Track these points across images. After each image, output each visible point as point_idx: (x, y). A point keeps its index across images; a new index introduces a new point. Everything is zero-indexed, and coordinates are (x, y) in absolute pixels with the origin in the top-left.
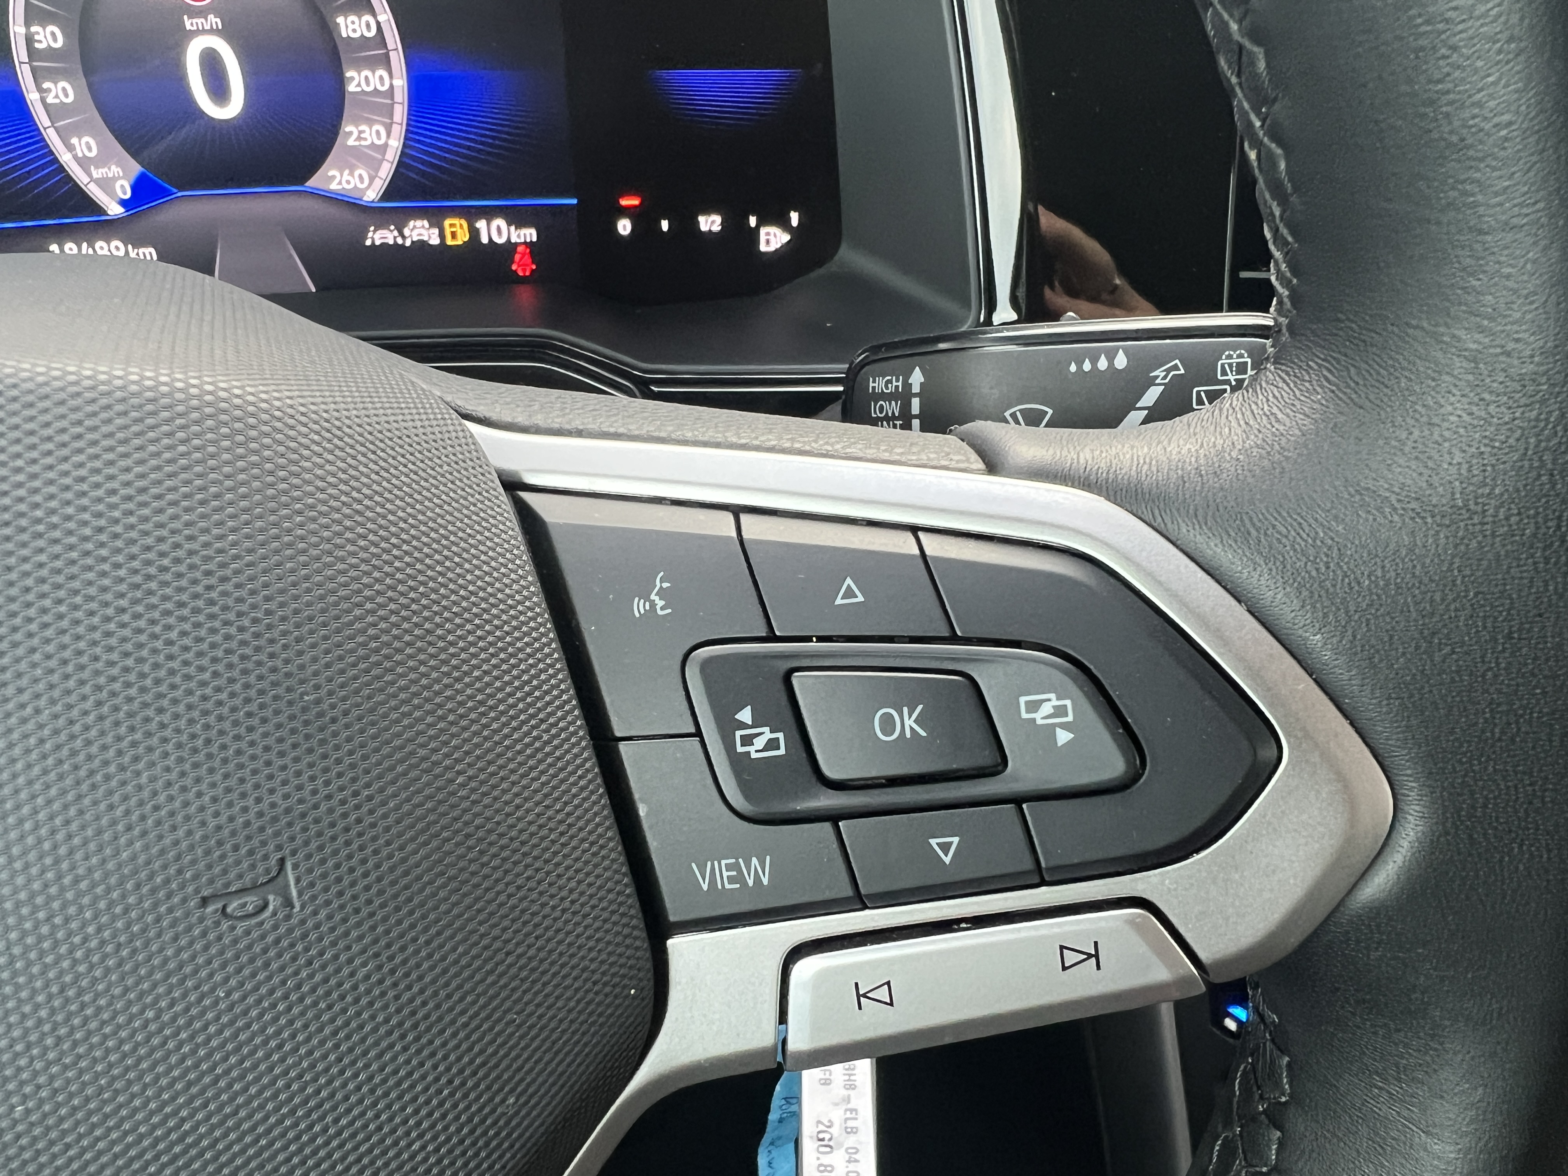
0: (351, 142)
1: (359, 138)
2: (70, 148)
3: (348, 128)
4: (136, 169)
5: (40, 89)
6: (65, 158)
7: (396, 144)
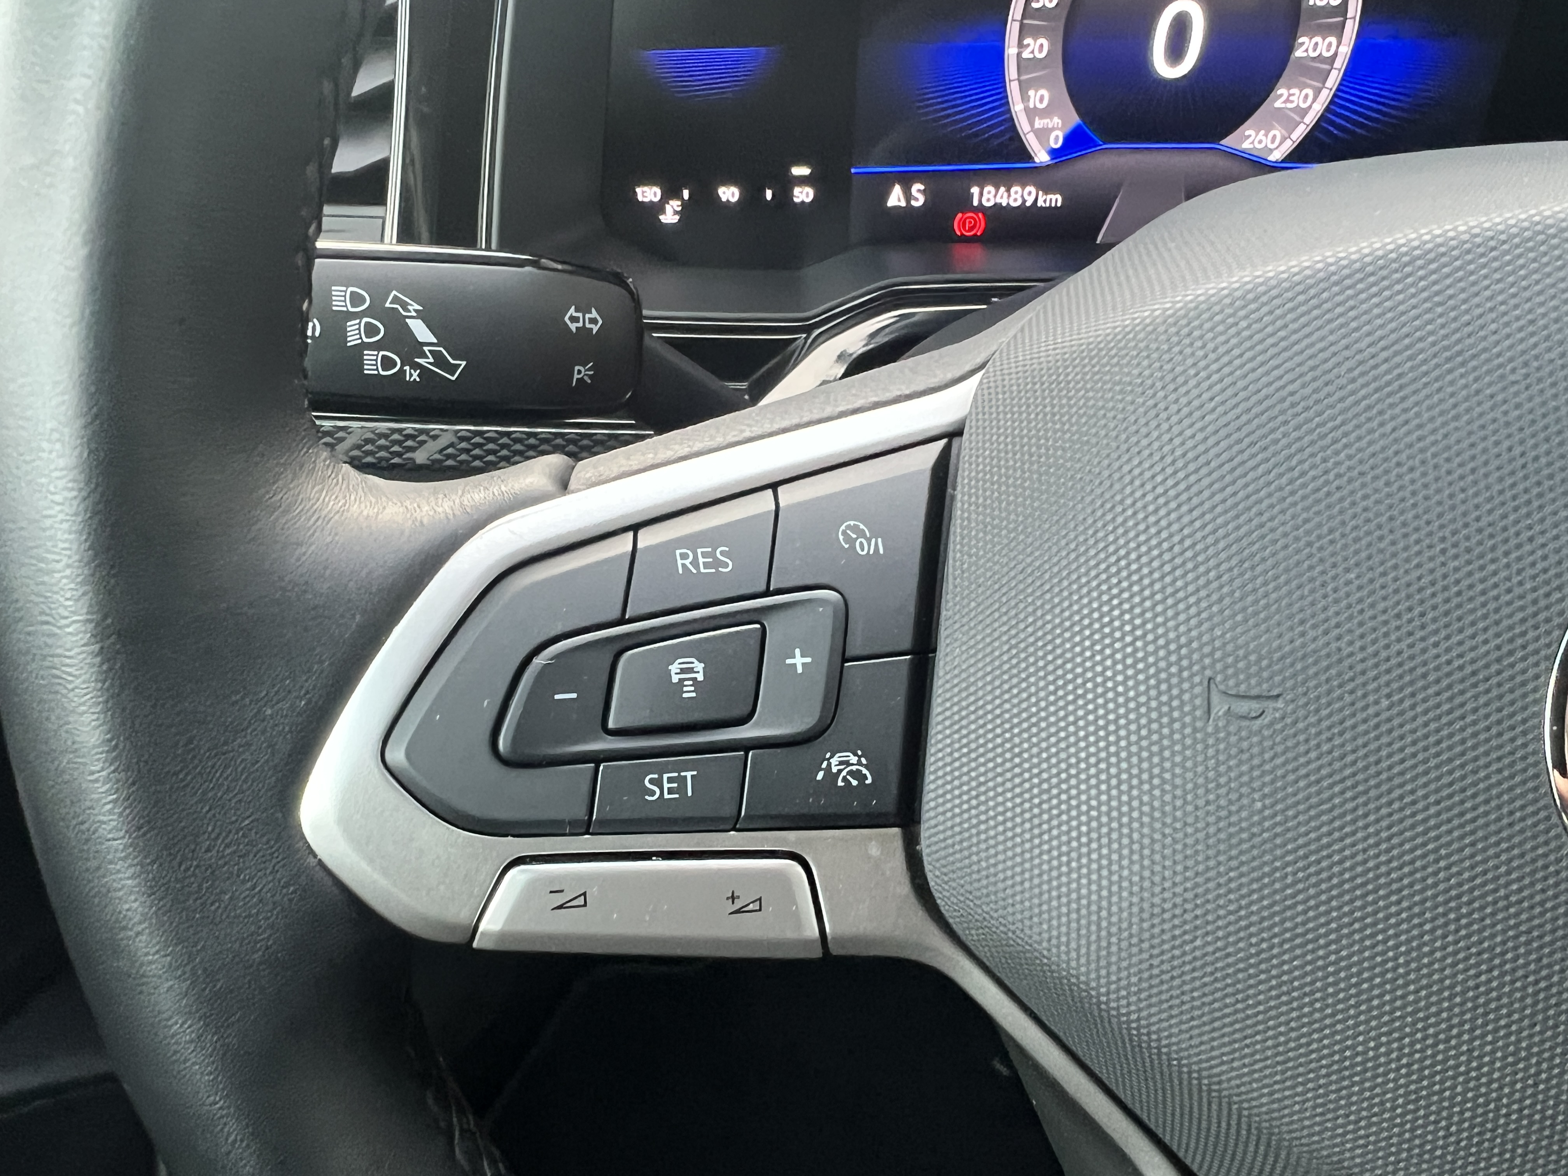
0: (1278, 104)
1: (1287, 101)
2: (1025, 98)
3: (1281, 91)
4: (1074, 119)
5: (1020, 45)
6: (1017, 108)
7: (1318, 107)
